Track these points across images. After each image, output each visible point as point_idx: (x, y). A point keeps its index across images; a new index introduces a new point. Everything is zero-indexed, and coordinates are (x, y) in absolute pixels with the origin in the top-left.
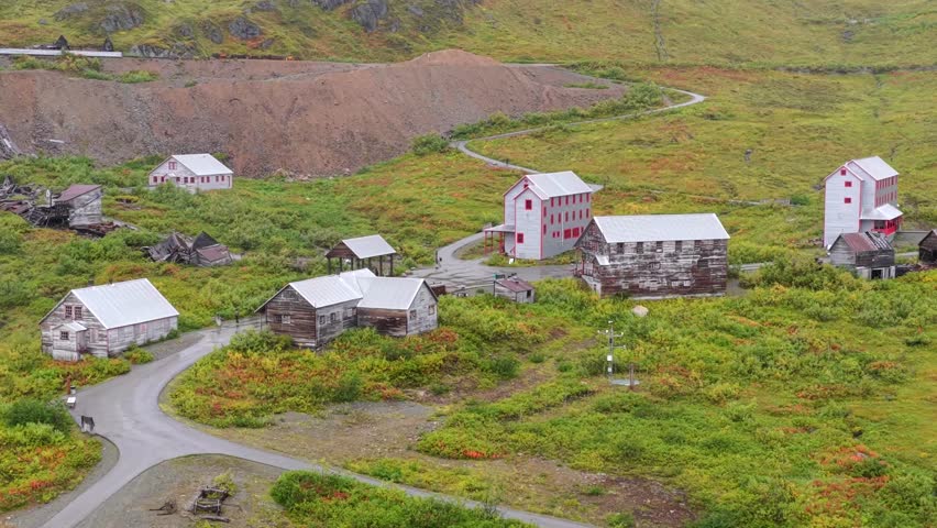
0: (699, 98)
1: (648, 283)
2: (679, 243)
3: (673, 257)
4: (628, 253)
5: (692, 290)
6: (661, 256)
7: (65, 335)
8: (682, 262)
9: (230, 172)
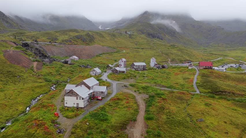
0: (125, 51)
1: (139, 69)
2: (142, 65)
3: (141, 67)
4: (137, 66)
5: (142, 70)
6: (140, 67)
7: (93, 73)
8: (142, 67)
9: (78, 58)
